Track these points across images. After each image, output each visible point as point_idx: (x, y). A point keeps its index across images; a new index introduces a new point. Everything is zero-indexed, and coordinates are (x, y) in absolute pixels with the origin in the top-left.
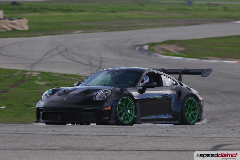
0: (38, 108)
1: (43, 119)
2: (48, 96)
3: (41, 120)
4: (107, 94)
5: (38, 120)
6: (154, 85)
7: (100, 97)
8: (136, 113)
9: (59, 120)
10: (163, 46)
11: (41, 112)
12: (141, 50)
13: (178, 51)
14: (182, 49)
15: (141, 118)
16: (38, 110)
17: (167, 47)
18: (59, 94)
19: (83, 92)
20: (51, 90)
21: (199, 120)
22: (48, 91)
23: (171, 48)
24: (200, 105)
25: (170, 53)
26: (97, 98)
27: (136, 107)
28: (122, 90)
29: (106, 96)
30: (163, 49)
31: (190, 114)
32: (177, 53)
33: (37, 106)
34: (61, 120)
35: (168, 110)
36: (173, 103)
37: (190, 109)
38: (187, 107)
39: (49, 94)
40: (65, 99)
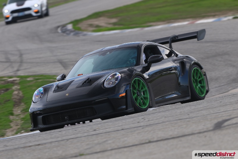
4: (117, 78)
9: (66, 121)
10: (90, 22)
11: (40, 117)
12: (65, 31)
13: (110, 24)
14: (114, 20)
17: (96, 22)
19: (85, 82)
20: (41, 89)
22: (39, 91)
23: (101, 22)
24: (205, 75)
25: (101, 28)
26: (106, 86)
28: (130, 71)
29: (116, 81)
30: (91, 25)
32: (110, 26)
33: (30, 111)
36: (180, 77)
40: (67, 95)
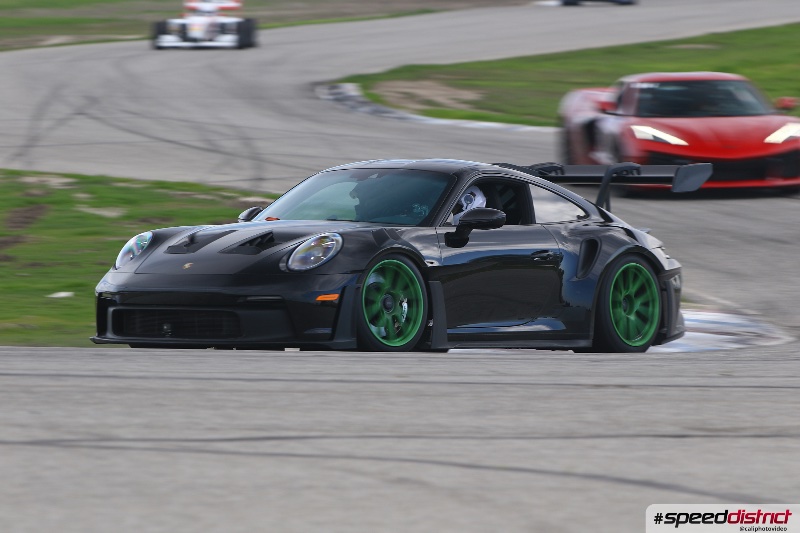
0: (101, 294)
1: (116, 331)
2: (138, 253)
3: (110, 335)
4: (328, 249)
5: (101, 335)
6: (495, 217)
7: (305, 260)
8: (430, 315)
9: (164, 336)
11: (111, 309)
15: (449, 331)
16: (103, 302)
18: (173, 250)
19: (251, 242)
21: (661, 338)
24: (665, 288)
26: (294, 264)
27: (429, 294)
34: (171, 336)
35: (551, 304)
36: (568, 281)
39: (142, 248)
40: (187, 266)
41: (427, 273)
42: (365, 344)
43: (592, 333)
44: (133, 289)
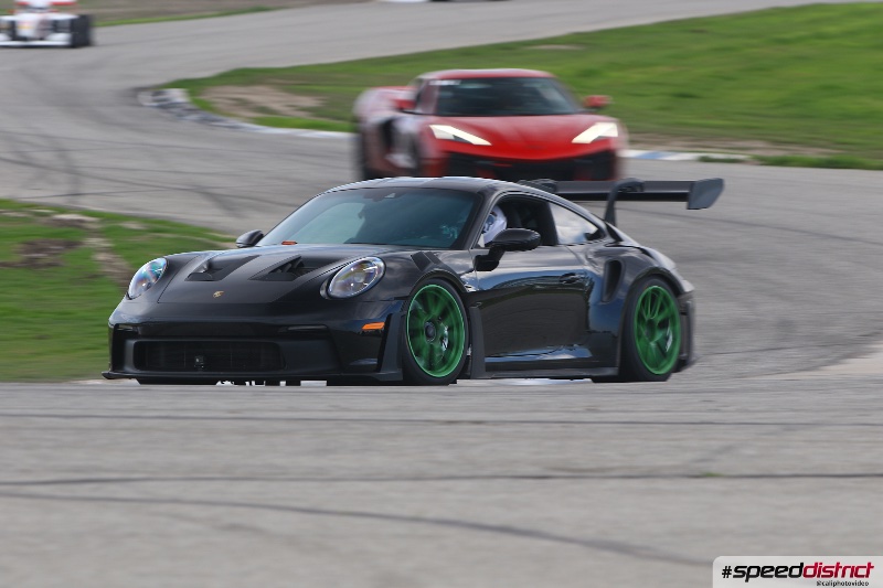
0: (117, 326)
1: (139, 364)
2: (153, 281)
4: (369, 275)
5: (117, 369)
6: (531, 239)
7: (345, 286)
8: (470, 342)
9: (196, 370)
11: (131, 343)
15: (487, 360)
16: (119, 334)
18: (194, 276)
19: (282, 267)
20: (161, 262)
21: (681, 364)
22: (153, 267)
26: (335, 289)
27: (469, 320)
28: (421, 261)
29: (367, 281)
31: (653, 344)
33: (112, 320)
34: (204, 370)
35: (578, 331)
37: (651, 323)
38: (641, 317)
39: (157, 276)
40: (217, 294)
41: (466, 298)
42: (411, 377)
43: (618, 360)
44: (156, 319)
